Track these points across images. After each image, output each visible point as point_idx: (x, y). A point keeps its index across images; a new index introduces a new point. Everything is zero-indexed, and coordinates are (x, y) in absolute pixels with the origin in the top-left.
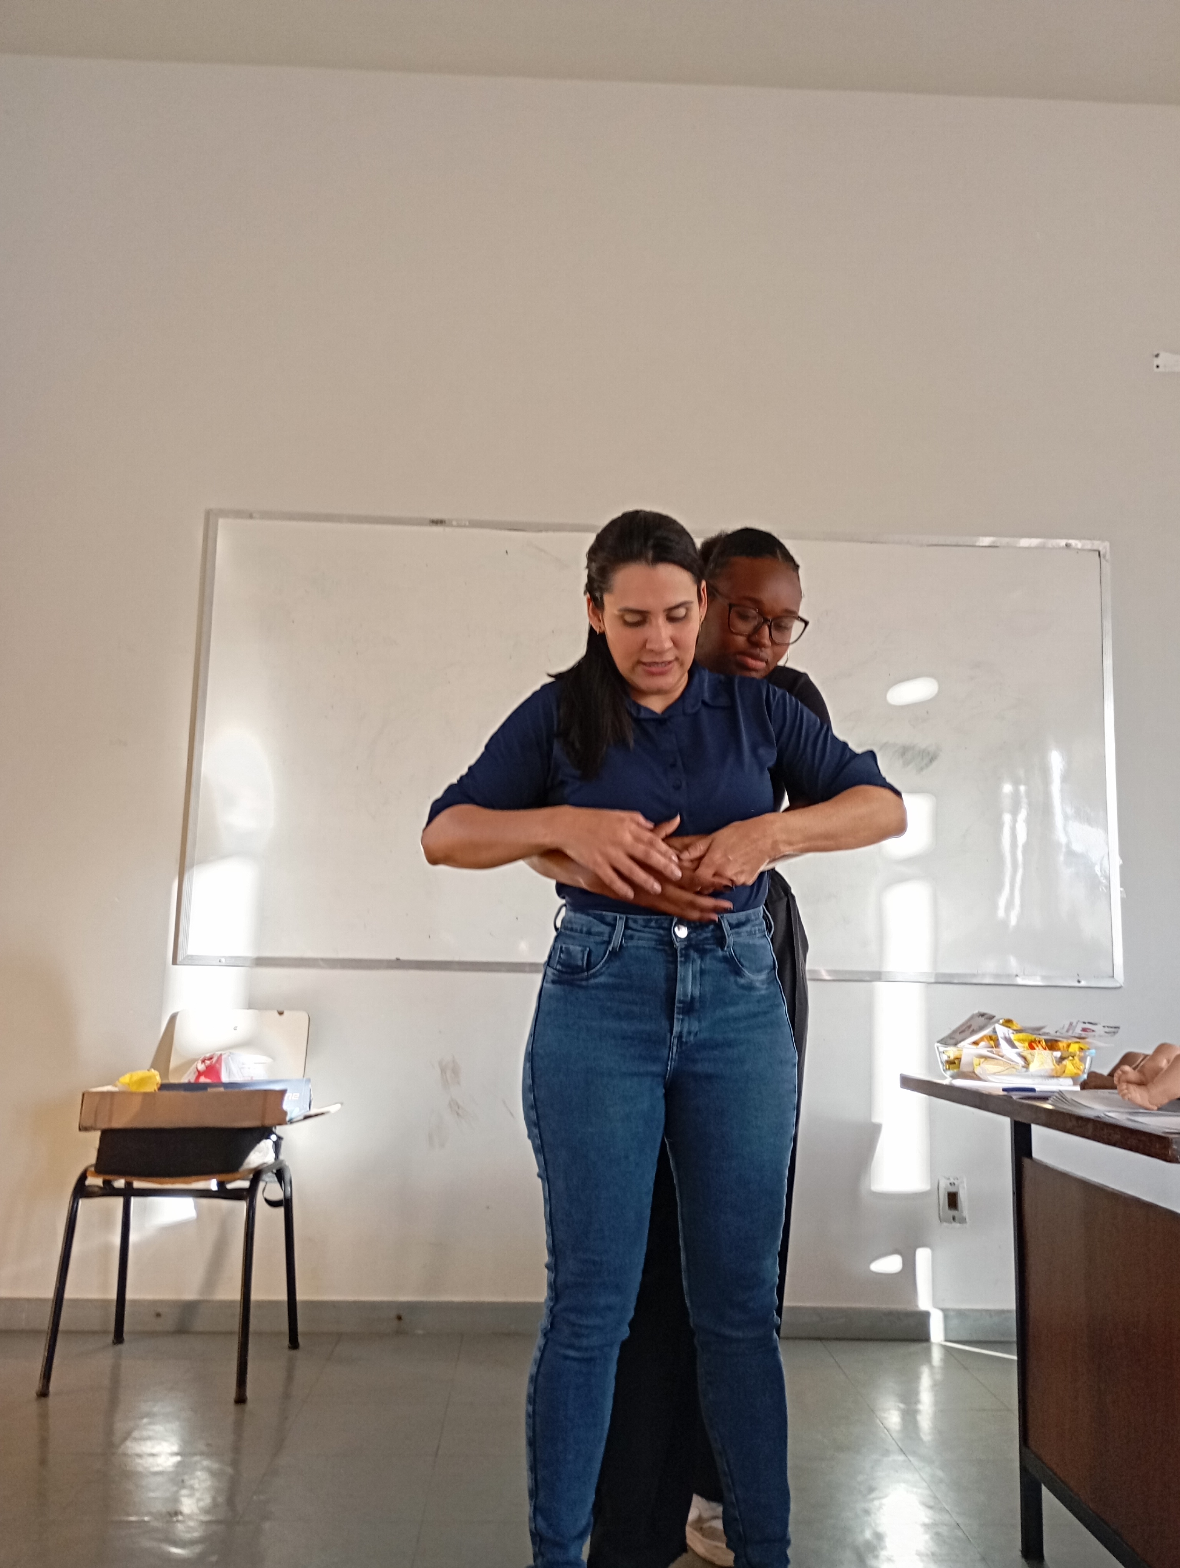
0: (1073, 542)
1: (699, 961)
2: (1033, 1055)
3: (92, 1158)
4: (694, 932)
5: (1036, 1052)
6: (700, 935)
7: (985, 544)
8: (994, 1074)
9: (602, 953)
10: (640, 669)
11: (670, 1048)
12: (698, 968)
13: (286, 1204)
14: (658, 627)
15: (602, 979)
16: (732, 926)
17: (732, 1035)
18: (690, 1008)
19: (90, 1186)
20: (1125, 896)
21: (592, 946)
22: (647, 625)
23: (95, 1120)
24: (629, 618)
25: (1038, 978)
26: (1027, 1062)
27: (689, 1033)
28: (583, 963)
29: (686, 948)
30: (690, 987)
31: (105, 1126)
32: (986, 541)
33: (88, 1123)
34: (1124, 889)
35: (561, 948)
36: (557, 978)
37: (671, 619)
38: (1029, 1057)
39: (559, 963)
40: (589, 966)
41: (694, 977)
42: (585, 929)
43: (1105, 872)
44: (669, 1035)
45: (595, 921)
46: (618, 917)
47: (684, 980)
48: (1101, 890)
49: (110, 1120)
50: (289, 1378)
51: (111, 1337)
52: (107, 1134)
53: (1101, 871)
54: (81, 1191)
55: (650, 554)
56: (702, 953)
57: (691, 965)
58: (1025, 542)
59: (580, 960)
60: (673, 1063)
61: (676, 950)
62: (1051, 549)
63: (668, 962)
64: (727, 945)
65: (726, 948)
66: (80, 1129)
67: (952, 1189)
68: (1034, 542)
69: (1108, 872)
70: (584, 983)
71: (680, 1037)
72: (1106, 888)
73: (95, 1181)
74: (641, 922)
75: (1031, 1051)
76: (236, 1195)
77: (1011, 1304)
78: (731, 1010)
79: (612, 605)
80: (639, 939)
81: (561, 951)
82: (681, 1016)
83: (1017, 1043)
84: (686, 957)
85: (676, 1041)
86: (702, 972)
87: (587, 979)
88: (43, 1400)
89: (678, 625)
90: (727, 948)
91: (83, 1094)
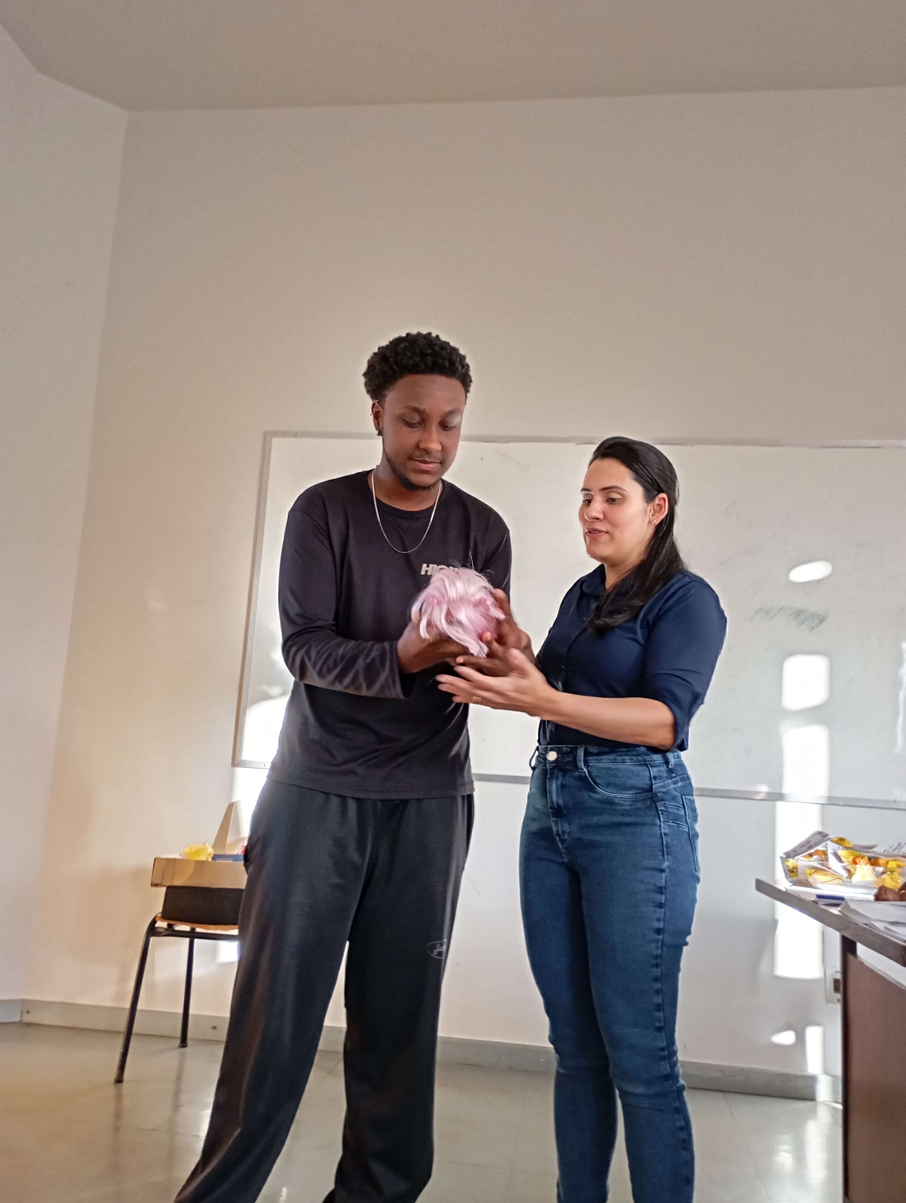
1: (561, 778)
2: (855, 869)
3: (158, 908)
4: (561, 757)
5: (858, 866)
6: (564, 759)
8: (823, 882)
12: (560, 784)
18: (559, 813)
19: (157, 928)
23: (162, 880)
26: (850, 874)
29: (554, 768)
30: (555, 797)
31: (170, 884)
33: (158, 881)
38: (852, 870)
41: (557, 790)
47: (550, 792)
49: (173, 880)
51: (178, 1042)
52: (171, 889)
54: (152, 931)
56: (564, 771)
57: (554, 781)
61: (546, 770)
65: (581, 770)
66: (151, 885)
71: (561, 835)
73: (162, 924)
75: (853, 865)
82: (555, 819)
83: (843, 859)
84: (552, 773)
85: (558, 838)
86: (562, 786)
88: (119, 1085)
91: (155, 859)
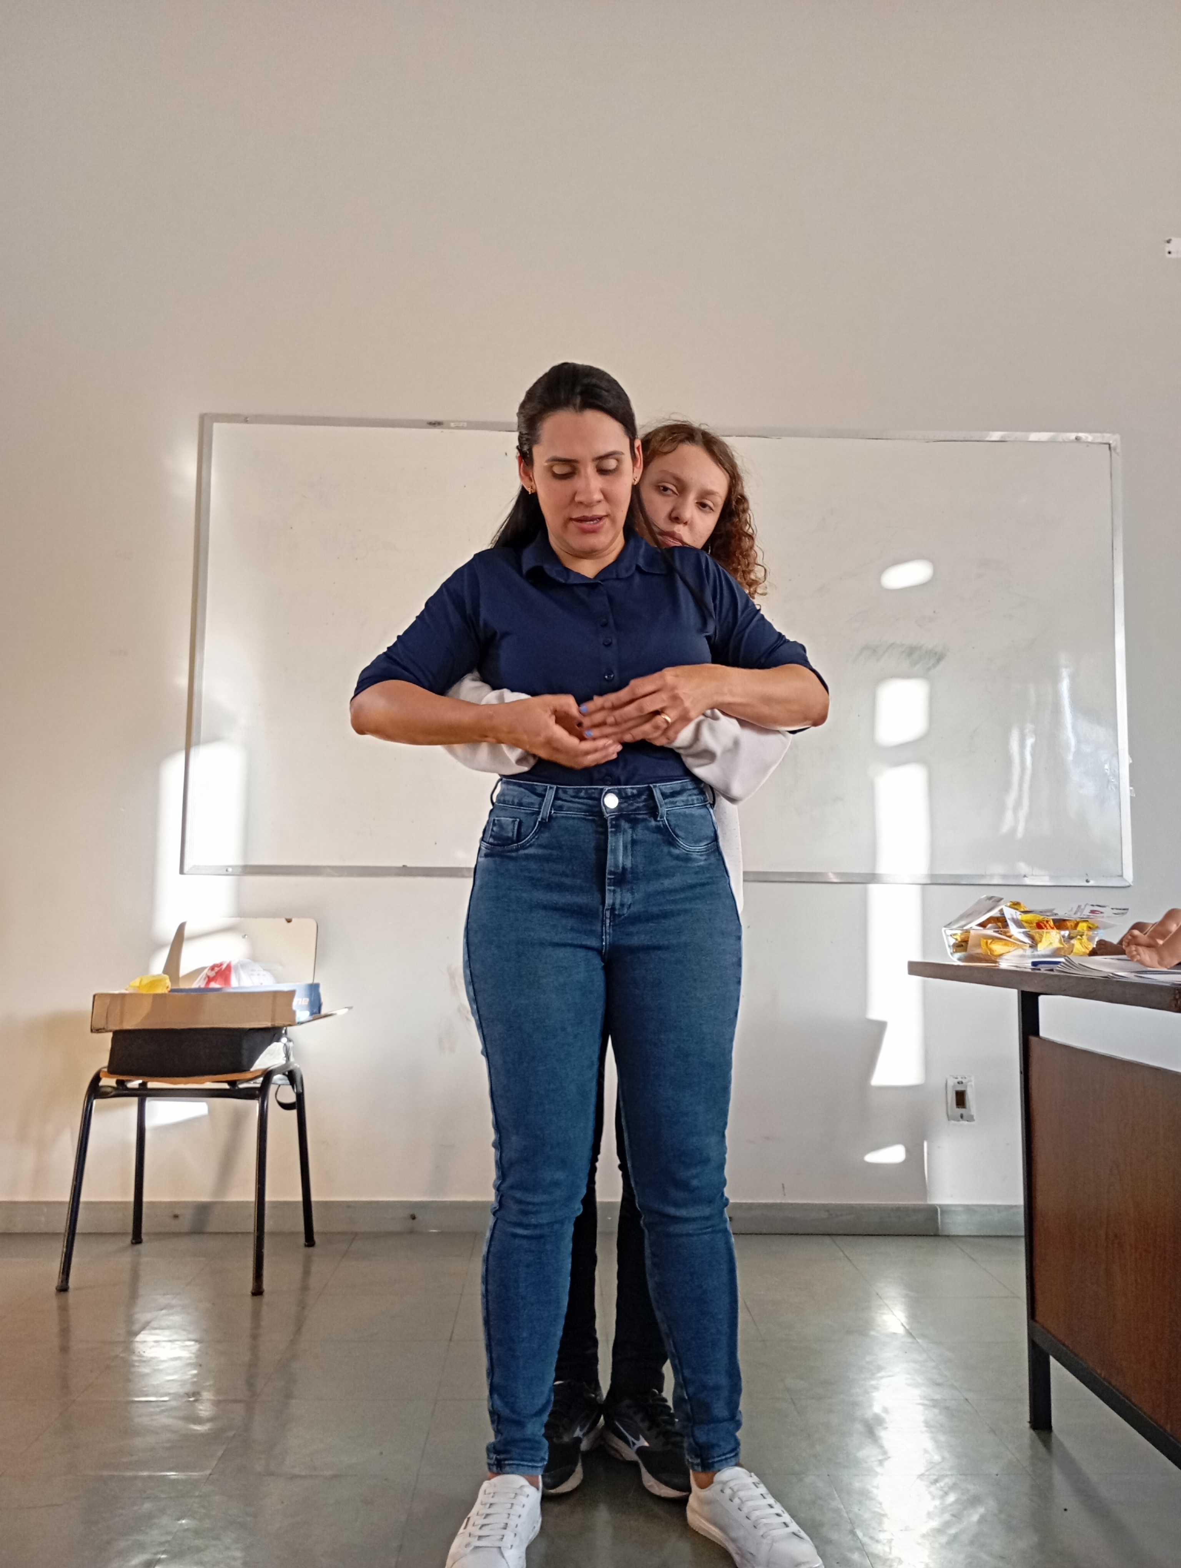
0: (1082, 435)
1: (630, 831)
2: (1041, 936)
3: (104, 1060)
4: (625, 802)
5: (1044, 932)
6: (632, 804)
7: (993, 439)
9: (532, 824)
10: (572, 526)
11: (603, 922)
12: (630, 839)
13: (299, 1105)
14: (587, 478)
15: (531, 851)
16: (665, 796)
17: (668, 907)
18: (622, 879)
19: (102, 1087)
20: (1134, 796)
21: (522, 816)
22: (576, 477)
23: (107, 1023)
24: (558, 470)
25: (1047, 878)
26: (1035, 941)
27: (622, 905)
28: (513, 835)
29: (617, 818)
30: (621, 858)
31: (117, 1028)
32: (996, 436)
33: (100, 1025)
34: (1134, 788)
35: (494, 820)
36: (489, 851)
37: (602, 472)
38: (1037, 937)
39: (491, 836)
40: (519, 839)
41: (625, 848)
42: (516, 801)
43: (1114, 771)
44: (601, 907)
45: (527, 791)
46: (548, 787)
47: (615, 851)
48: (1110, 789)
49: (121, 1022)
50: (307, 1273)
51: (131, 1238)
52: (119, 1036)
53: (1110, 770)
54: (95, 1091)
55: (578, 400)
56: (634, 822)
57: (621, 836)
58: (1034, 436)
59: (511, 831)
60: (608, 937)
61: (606, 820)
62: (1060, 442)
63: (597, 832)
64: (660, 815)
65: (659, 819)
66: (92, 1031)
67: (960, 1088)
68: (1044, 436)
69: (1117, 770)
70: (514, 854)
71: (613, 909)
72: (1116, 788)
73: (109, 1082)
74: (571, 792)
75: (1038, 931)
76: (249, 1094)
77: (1019, 1200)
78: (667, 883)
79: (541, 455)
80: (569, 809)
81: (494, 825)
82: (612, 888)
83: (1024, 924)
84: (617, 827)
85: (608, 914)
86: (634, 842)
87: (517, 850)
88: (63, 1294)
89: (608, 477)
90: (661, 818)
91: (94, 996)
